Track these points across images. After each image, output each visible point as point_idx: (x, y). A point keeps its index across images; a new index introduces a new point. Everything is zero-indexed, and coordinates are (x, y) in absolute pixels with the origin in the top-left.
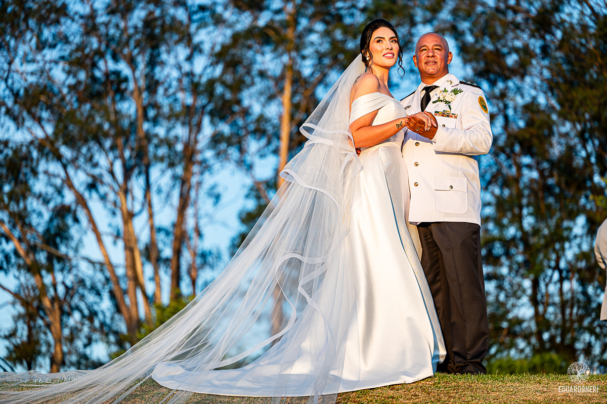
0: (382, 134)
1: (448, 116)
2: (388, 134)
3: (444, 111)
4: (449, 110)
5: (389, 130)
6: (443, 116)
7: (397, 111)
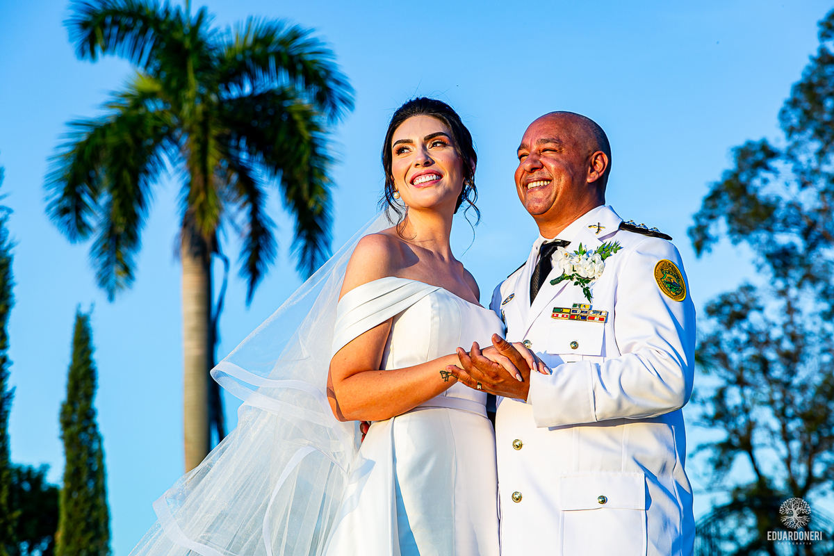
0: (404, 392)
1: (584, 318)
2: (421, 393)
3: (575, 305)
4: (585, 301)
5: (420, 384)
6: (572, 318)
7: (437, 319)
